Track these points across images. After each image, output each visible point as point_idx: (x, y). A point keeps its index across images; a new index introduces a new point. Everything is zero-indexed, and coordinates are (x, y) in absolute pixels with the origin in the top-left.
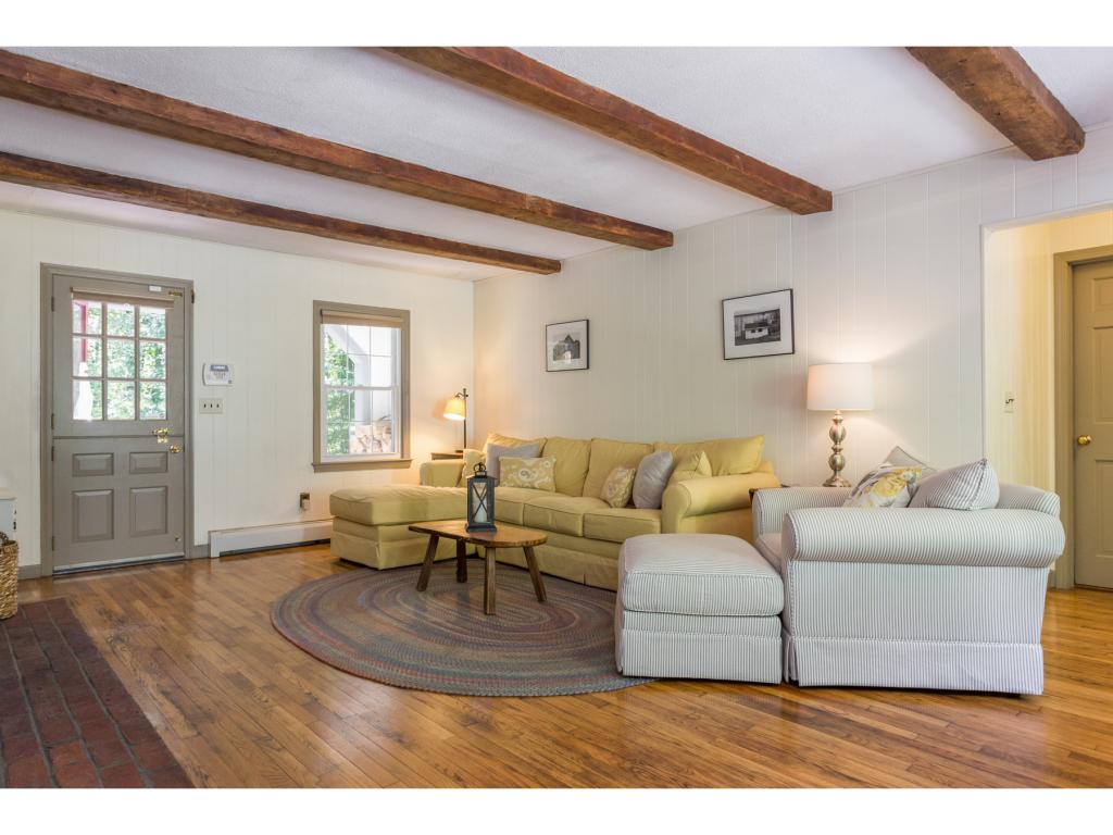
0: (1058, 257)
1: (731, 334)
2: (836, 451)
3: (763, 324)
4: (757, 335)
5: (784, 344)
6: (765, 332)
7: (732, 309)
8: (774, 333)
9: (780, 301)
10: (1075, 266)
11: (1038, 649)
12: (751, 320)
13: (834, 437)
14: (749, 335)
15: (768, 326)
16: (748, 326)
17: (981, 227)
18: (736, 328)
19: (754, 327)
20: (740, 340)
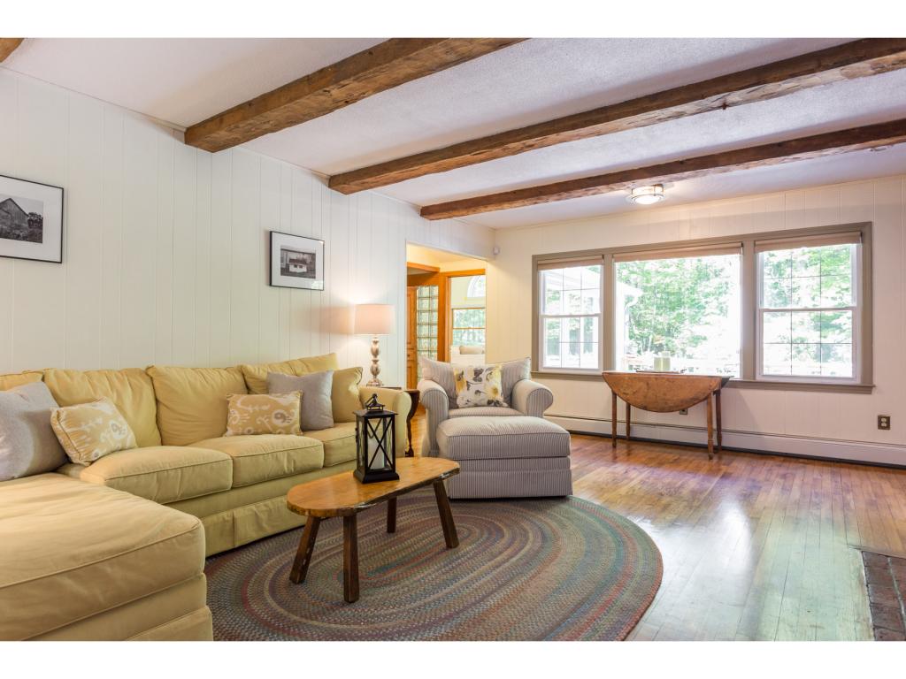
1: (277, 265)
2: (375, 362)
3: (303, 262)
4: (298, 270)
5: (317, 283)
6: (304, 269)
7: (278, 243)
8: (311, 273)
9: (317, 250)
12: (294, 256)
13: (375, 353)
14: (292, 269)
15: (307, 266)
16: (292, 261)
18: (282, 261)
19: (295, 262)
20: (285, 271)
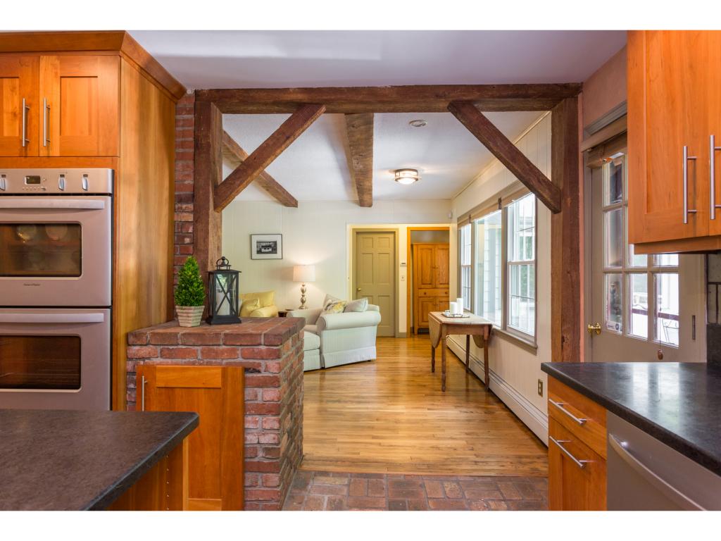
0: (353, 229)
1: (255, 249)
2: (303, 296)
3: (270, 246)
4: (267, 250)
5: (278, 255)
6: (270, 250)
7: (255, 239)
8: (274, 250)
9: (278, 239)
10: (357, 233)
11: (375, 347)
12: (264, 244)
13: (303, 291)
14: (263, 250)
15: (272, 248)
16: (262, 247)
17: (346, 224)
18: (257, 247)
19: (265, 247)
20: (259, 252)
